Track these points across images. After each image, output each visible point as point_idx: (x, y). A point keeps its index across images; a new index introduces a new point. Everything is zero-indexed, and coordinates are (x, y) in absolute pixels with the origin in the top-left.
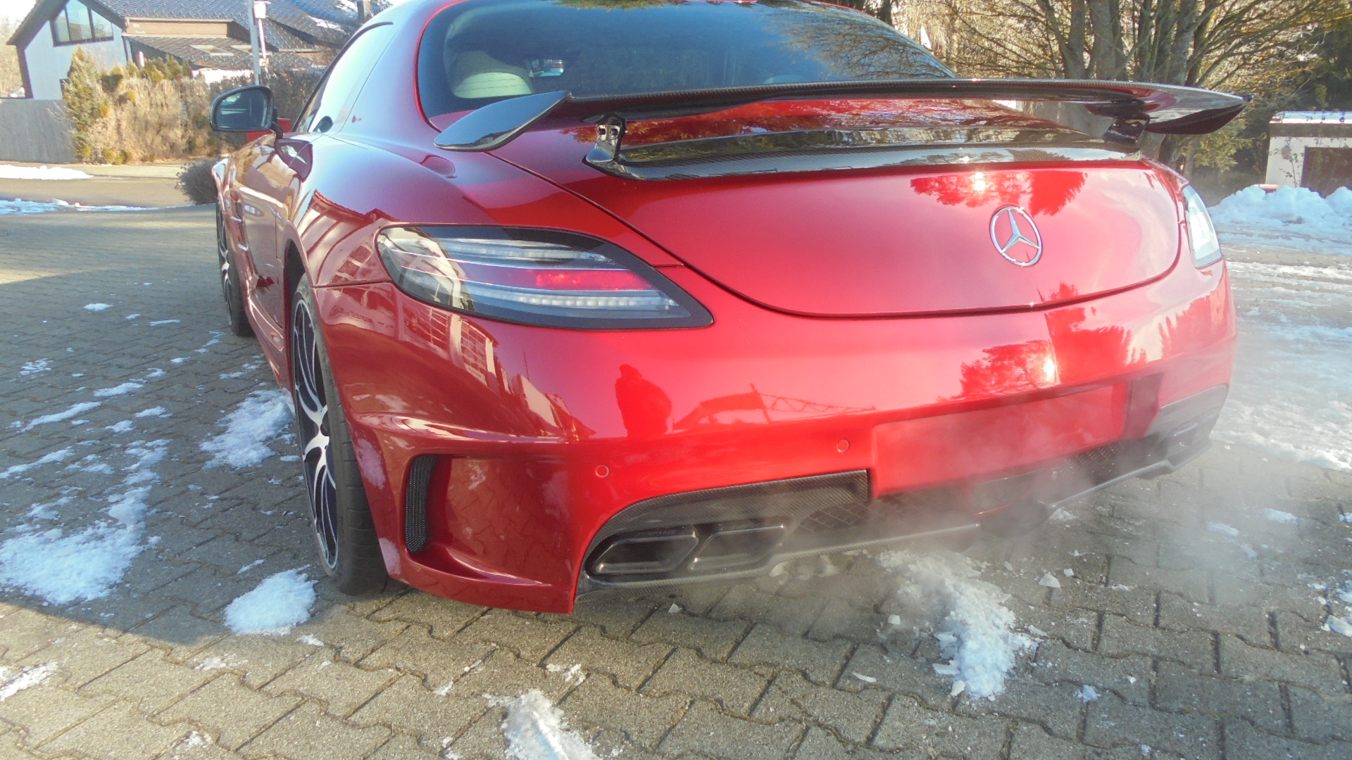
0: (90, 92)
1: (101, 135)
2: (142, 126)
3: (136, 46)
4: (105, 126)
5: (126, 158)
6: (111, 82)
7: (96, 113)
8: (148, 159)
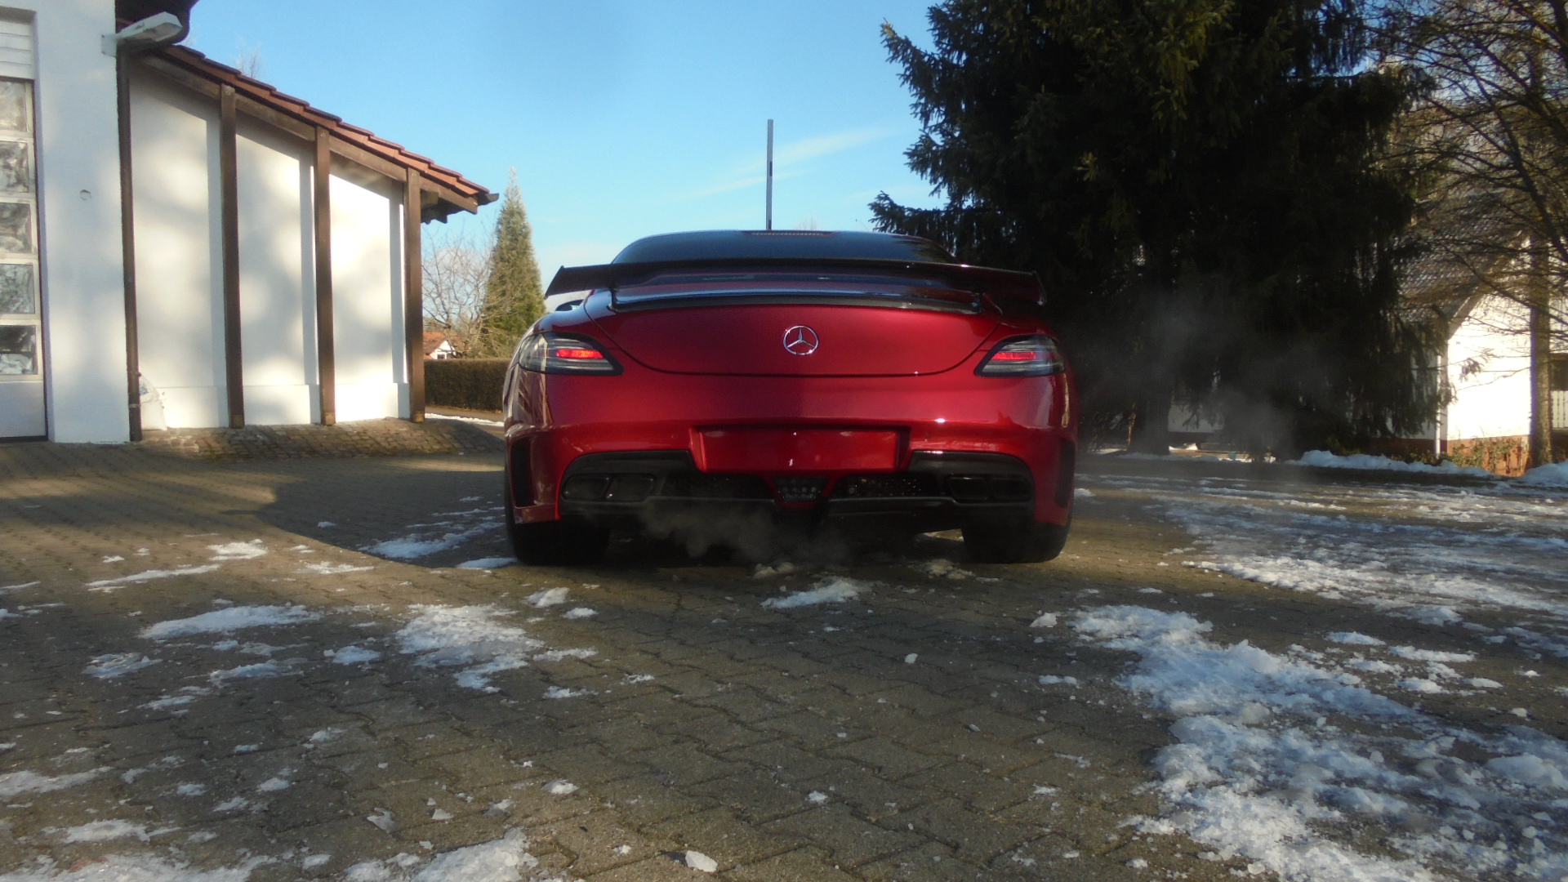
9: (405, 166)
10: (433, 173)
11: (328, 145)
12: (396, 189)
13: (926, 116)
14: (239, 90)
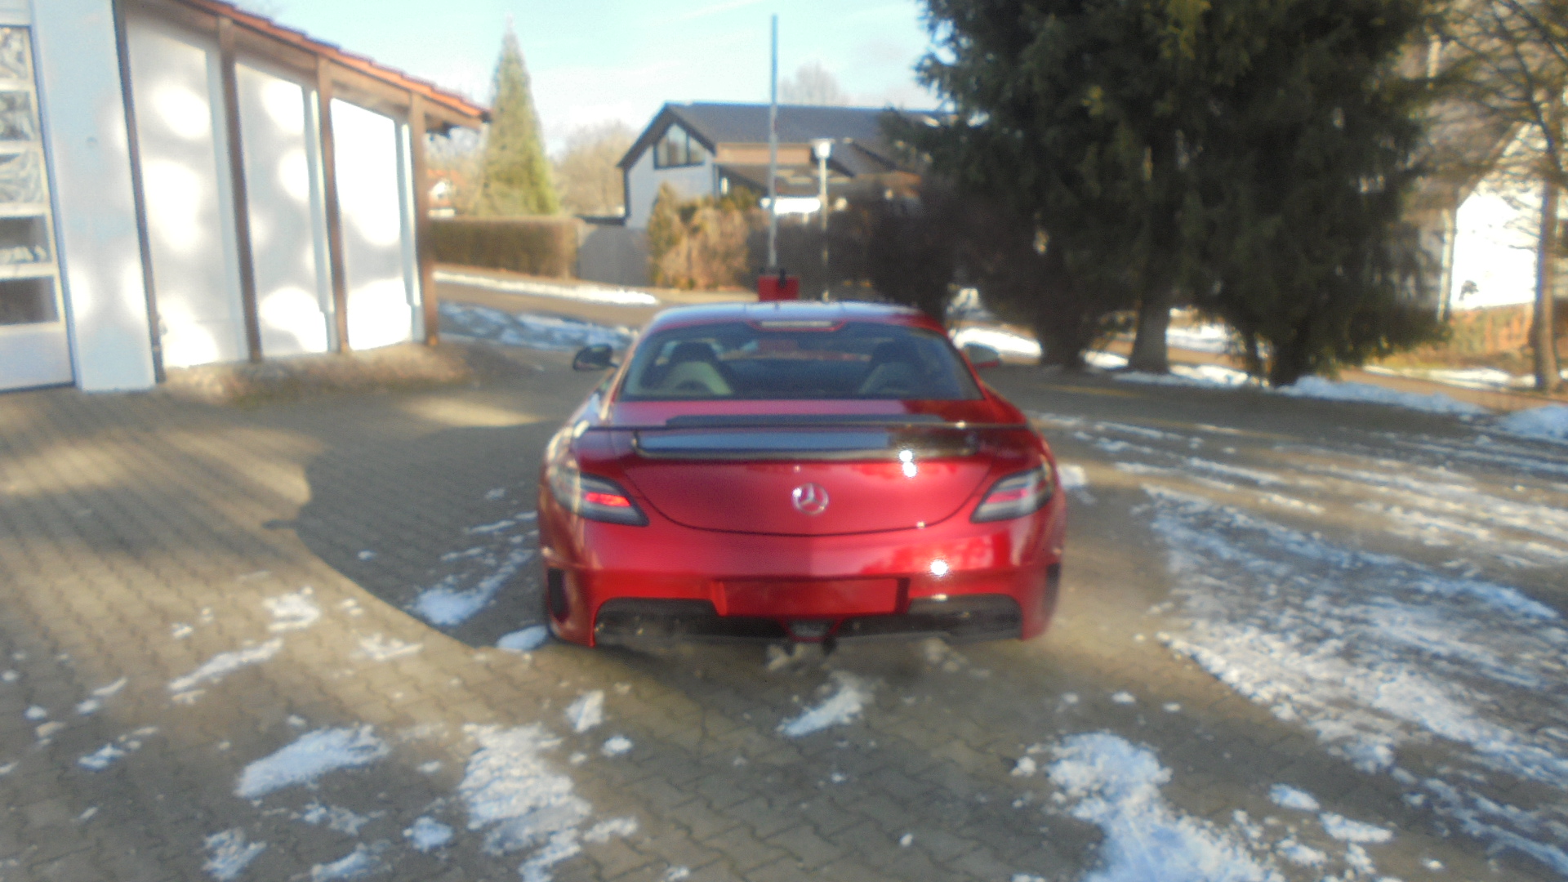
0: (668, 223)
1: (675, 262)
2: (708, 253)
3: (723, 171)
4: (678, 254)
5: (691, 285)
6: (687, 213)
7: (672, 242)
8: (712, 286)
9: (408, 91)
10: (436, 97)
11: (328, 72)
12: (400, 112)
13: (932, 27)
14: (237, 23)
